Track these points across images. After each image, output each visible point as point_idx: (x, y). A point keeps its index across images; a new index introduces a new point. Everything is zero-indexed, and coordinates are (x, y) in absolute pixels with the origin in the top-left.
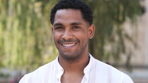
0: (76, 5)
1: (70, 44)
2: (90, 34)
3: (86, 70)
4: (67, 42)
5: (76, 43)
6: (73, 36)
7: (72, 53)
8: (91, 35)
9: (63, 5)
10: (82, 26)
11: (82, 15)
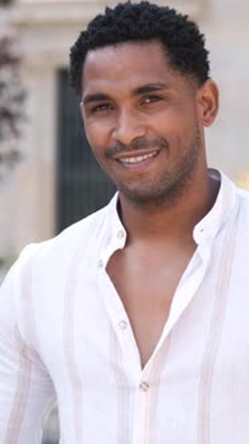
0: (141, 26)
1: (142, 154)
2: (205, 114)
3: (203, 231)
4: (129, 150)
5: (158, 152)
6: (147, 128)
7: (150, 184)
8: (208, 114)
9: (100, 35)
10: (172, 92)
11: (167, 55)
